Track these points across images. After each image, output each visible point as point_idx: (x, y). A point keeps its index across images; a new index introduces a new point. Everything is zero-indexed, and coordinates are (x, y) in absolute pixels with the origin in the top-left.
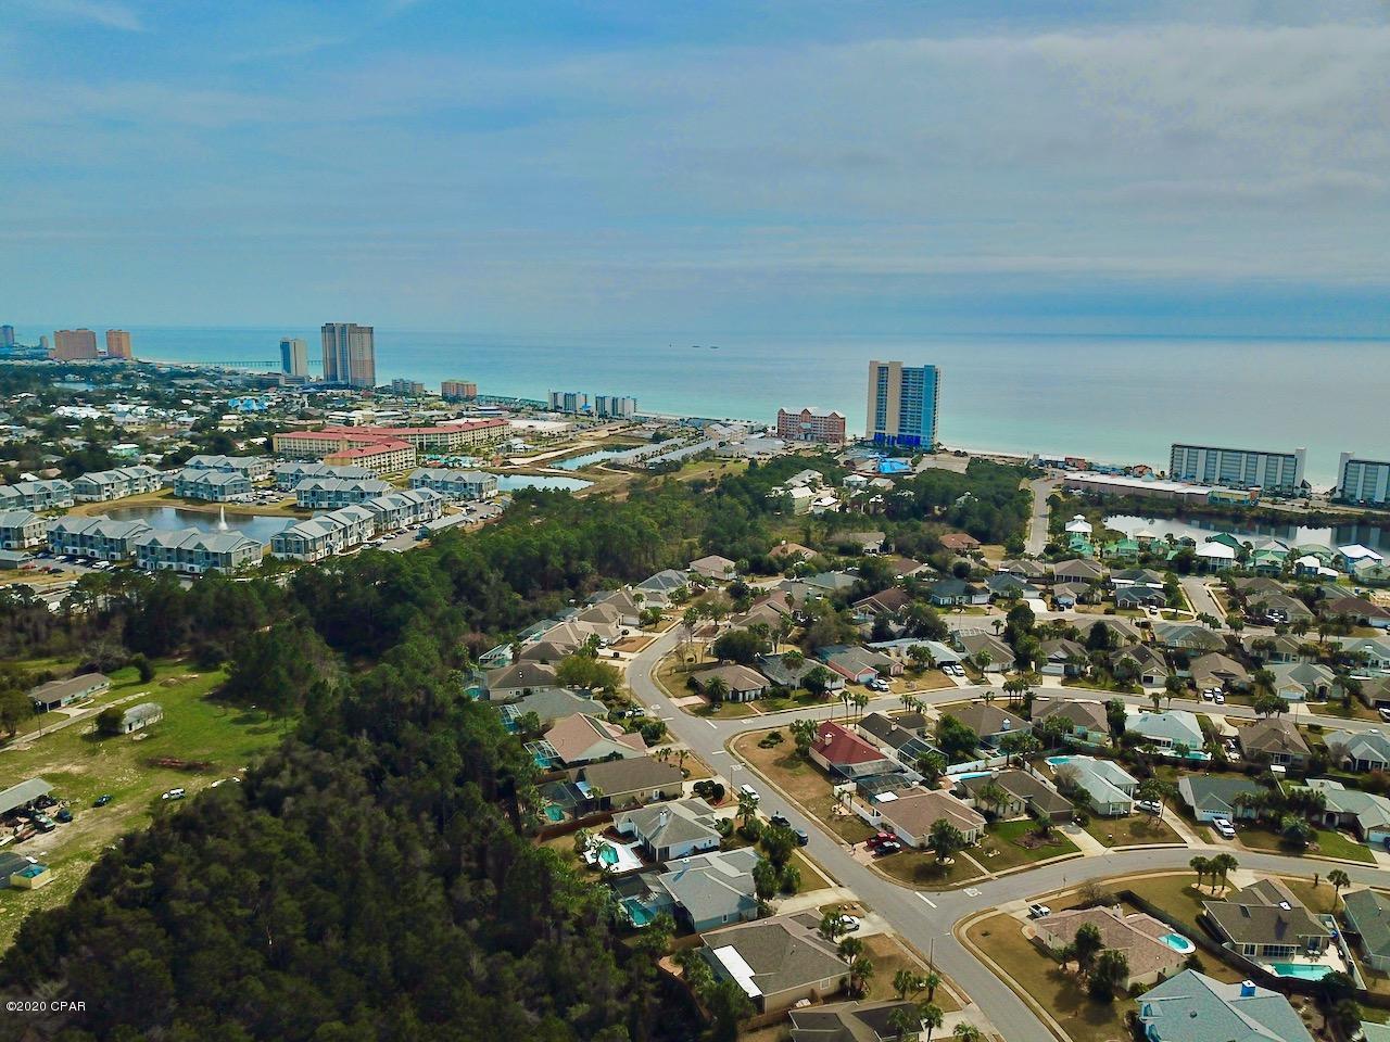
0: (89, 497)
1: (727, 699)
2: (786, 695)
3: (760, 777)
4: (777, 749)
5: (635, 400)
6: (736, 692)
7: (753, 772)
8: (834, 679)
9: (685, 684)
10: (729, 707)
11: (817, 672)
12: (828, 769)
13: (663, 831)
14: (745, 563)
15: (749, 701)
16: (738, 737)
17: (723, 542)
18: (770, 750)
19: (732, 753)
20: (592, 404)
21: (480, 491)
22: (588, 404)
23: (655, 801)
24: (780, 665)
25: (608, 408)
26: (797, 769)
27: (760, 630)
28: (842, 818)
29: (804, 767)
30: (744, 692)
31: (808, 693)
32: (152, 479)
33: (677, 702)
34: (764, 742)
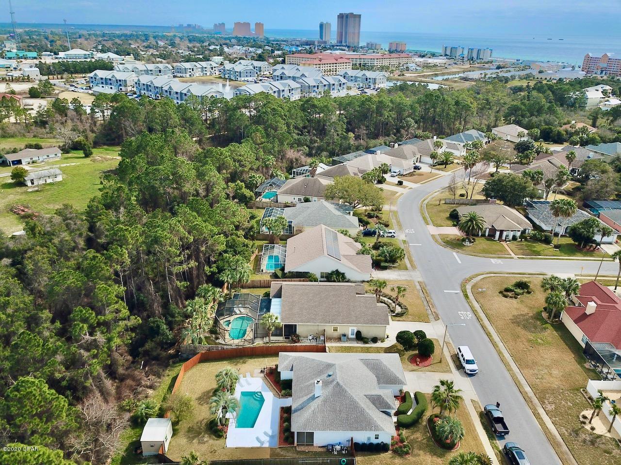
0: (181, 75)
1: (483, 235)
2: (547, 241)
3: (488, 335)
4: (522, 301)
5: (491, 50)
6: (493, 231)
7: (483, 327)
8: (605, 233)
9: (448, 215)
10: (481, 243)
11: (587, 224)
12: (584, 346)
13: (314, 405)
14: (537, 131)
15: (506, 241)
16: (482, 277)
17: (523, 116)
18: (514, 301)
19: (466, 296)
20: (466, 53)
21: (375, 83)
22: (464, 53)
23: (349, 339)
24: (547, 211)
25: (475, 55)
26: (540, 335)
27: (535, 177)
28: (595, 440)
29: (550, 333)
30: (501, 232)
31: (573, 242)
32: (214, 69)
33: (432, 230)
34: (507, 290)
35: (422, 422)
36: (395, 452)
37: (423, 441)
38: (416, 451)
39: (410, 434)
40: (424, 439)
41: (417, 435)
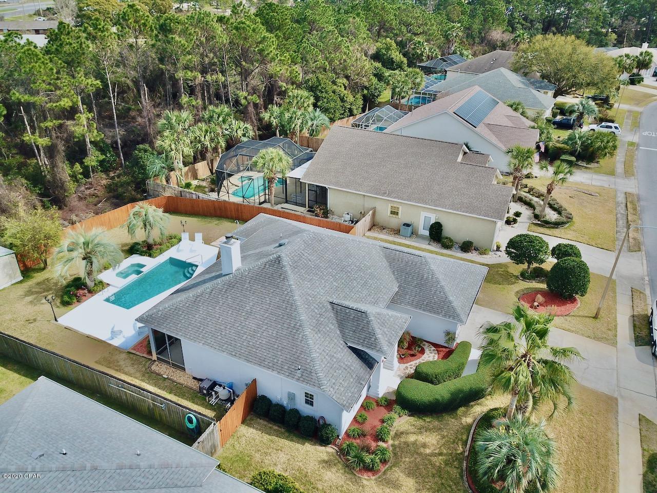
23: (416, 234)
35: (465, 414)
36: (343, 452)
37: (434, 459)
38: (397, 474)
39: (412, 429)
40: (441, 454)
41: (427, 440)
